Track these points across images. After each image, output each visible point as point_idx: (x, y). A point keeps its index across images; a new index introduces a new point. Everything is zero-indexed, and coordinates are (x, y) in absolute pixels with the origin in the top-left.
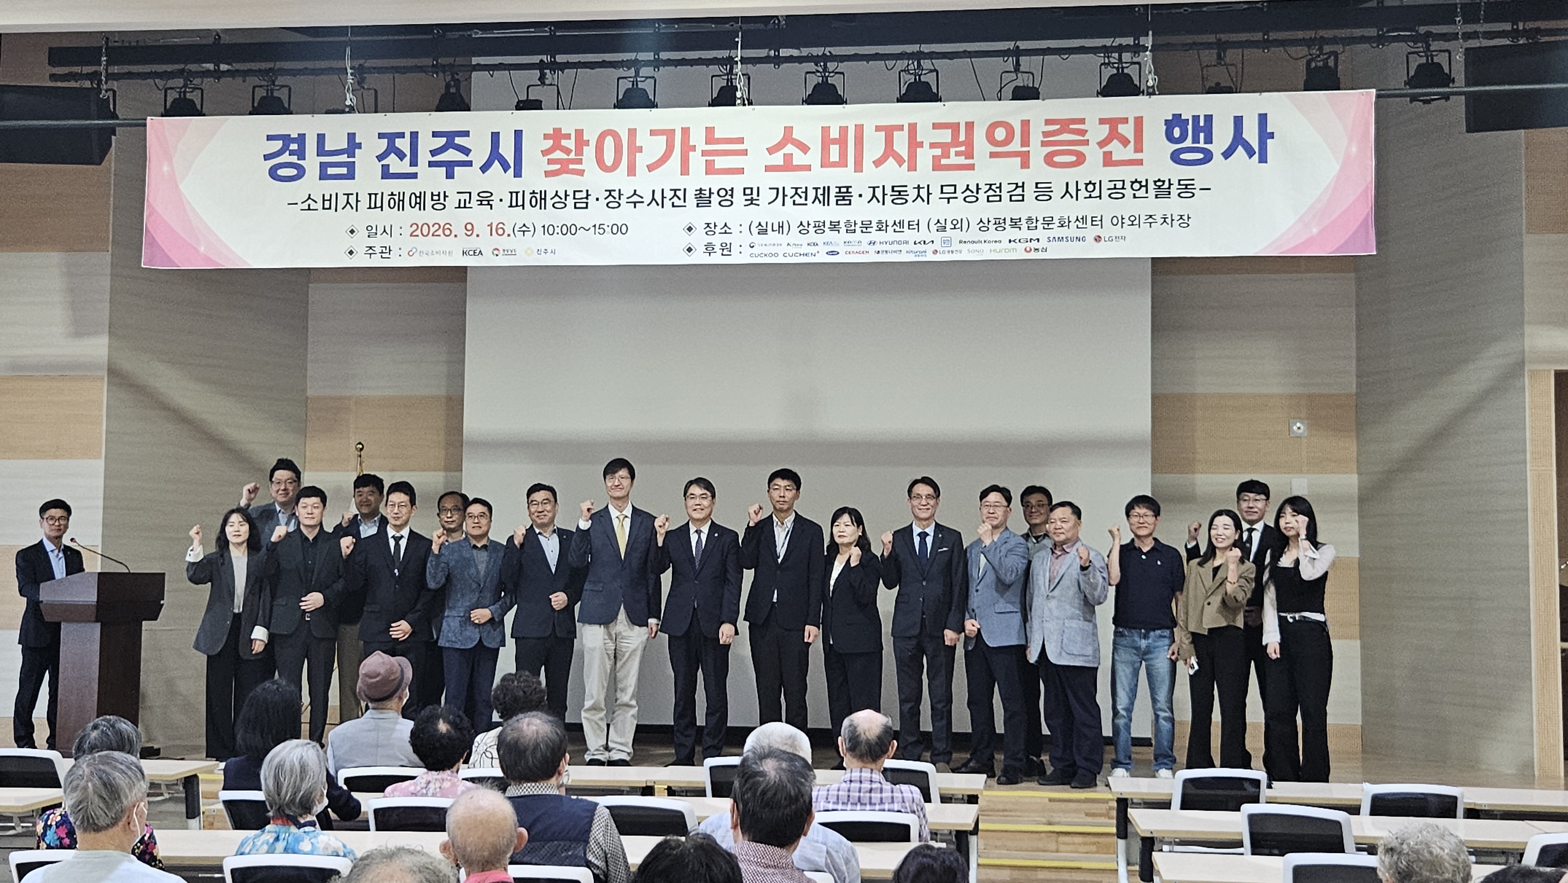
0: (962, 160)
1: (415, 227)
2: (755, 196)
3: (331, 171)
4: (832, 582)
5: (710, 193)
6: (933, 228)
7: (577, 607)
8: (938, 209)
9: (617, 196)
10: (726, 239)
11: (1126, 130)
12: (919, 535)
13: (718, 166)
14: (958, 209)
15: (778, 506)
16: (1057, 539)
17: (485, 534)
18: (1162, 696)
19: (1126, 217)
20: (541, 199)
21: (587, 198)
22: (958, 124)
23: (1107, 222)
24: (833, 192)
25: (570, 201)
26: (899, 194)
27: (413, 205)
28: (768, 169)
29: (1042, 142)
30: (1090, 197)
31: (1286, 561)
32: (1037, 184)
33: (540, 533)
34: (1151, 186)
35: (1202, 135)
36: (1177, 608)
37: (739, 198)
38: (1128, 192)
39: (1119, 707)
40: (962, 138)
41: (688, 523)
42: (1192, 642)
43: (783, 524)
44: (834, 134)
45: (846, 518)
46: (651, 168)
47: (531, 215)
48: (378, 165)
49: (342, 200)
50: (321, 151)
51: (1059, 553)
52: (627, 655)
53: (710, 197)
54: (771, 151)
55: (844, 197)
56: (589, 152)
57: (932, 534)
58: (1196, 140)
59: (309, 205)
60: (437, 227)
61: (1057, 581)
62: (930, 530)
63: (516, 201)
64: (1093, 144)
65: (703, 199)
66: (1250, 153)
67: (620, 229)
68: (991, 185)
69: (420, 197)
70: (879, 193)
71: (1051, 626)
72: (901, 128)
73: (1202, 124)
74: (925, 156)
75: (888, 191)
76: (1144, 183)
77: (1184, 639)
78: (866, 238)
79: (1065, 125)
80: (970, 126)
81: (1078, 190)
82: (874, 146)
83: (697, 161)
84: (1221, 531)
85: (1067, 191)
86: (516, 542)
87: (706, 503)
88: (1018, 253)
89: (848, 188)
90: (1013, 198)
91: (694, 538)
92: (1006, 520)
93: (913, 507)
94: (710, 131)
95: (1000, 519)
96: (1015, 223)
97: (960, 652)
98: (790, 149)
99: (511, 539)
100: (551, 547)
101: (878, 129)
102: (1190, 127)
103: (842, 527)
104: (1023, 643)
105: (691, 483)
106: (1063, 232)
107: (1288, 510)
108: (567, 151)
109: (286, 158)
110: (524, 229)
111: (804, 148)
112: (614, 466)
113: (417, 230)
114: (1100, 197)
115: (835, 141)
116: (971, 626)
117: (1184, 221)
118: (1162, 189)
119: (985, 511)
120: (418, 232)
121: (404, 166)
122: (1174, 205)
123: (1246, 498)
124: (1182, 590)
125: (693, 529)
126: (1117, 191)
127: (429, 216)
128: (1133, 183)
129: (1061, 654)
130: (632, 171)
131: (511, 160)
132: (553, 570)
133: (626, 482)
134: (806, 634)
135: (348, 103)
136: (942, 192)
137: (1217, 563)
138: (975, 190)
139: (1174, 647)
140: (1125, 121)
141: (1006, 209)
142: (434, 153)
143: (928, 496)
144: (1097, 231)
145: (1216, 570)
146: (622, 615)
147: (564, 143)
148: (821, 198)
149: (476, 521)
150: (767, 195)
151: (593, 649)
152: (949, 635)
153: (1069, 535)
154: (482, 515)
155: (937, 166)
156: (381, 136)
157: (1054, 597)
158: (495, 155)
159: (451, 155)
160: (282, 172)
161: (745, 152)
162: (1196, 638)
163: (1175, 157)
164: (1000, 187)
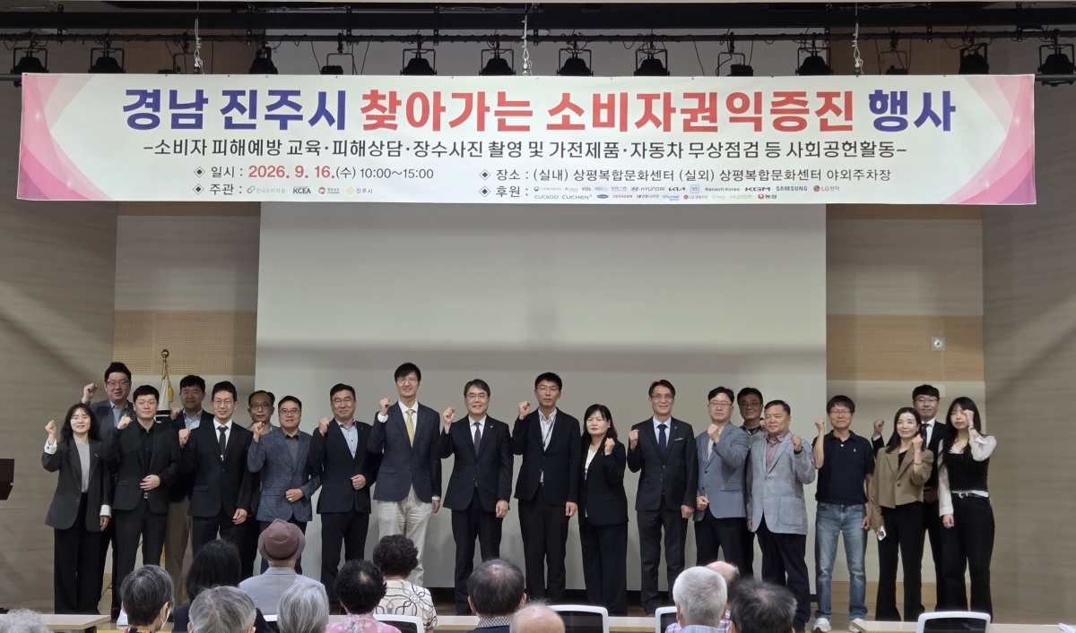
0: (707, 123)
1: (253, 169)
2: (539, 149)
3: (182, 121)
4: (587, 467)
5: (502, 146)
6: (684, 178)
7: (373, 488)
8: (688, 162)
9: (424, 147)
10: (515, 183)
11: (839, 102)
12: (659, 427)
13: (508, 124)
14: (704, 163)
15: (545, 403)
16: (771, 431)
17: (297, 426)
18: (857, 559)
19: (839, 171)
20: (360, 148)
21: (399, 148)
22: (704, 95)
23: (824, 175)
24: (603, 147)
25: (385, 150)
26: (656, 150)
27: (252, 150)
28: (550, 127)
29: (772, 110)
30: (810, 155)
31: (957, 449)
32: (768, 143)
33: (342, 426)
34: (859, 147)
35: (899, 108)
36: (869, 487)
37: (526, 150)
38: (841, 152)
39: (823, 568)
40: (707, 105)
41: (467, 417)
42: (882, 514)
43: (547, 418)
44: (604, 100)
45: (598, 414)
46: (453, 124)
47: (352, 161)
48: (222, 118)
49: (191, 146)
50: (173, 104)
51: (774, 443)
52: (416, 526)
53: (501, 149)
54: (553, 112)
55: (611, 151)
56: (401, 111)
57: (669, 426)
58: (894, 111)
59: (163, 149)
60: (272, 169)
61: (773, 465)
62: (668, 423)
63: (339, 148)
64: (812, 112)
65: (496, 150)
66: (937, 122)
67: (427, 174)
68: (731, 144)
69: (258, 144)
70: (640, 148)
71: (769, 501)
72: (657, 96)
73: (899, 98)
74: (677, 120)
75: (648, 147)
76: (853, 145)
77: (875, 512)
78: (630, 184)
79: (790, 97)
80: (713, 96)
81: (800, 149)
82: (636, 110)
83: (491, 120)
84: (905, 424)
85: (792, 150)
86: (321, 432)
87: (483, 400)
88: (753, 199)
89: (615, 144)
90: (749, 155)
91: (473, 430)
92: (730, 416)
93: (654, 404)
94: (501, 96)
95: (725, 415)
96: (751, 175)
97: (691, 523)
98: (567, 111)
99: (317, 430)
100: (351, 437)
101: (640, 96)
102: (889, 101)
103: (595, 422)
104: (744, 516)
105: (470, 384)
106: (789, 183)
107: (959, 408)
108: (383, 109)
109: (143, 109)
110: (346, 172)
111: (579, 111)
112: (405, 369)
113: (256, 171)
114: (818, 155)
115: (604, 106)
116: (702, 501)
117: (885, 175)
118: (868, 150)
119: (714, 408)
120: (256, 173)
121: (244, 118)
122: (877, 162)
123: (922, 399)
124: (872, 473)
125: (472, 421)
126: (832, 150)
127: (266, 160)
128: (844, 144)
129: (777, 524)
130: (437, 127)
131: (335, 115)
132: (354, 455)
133: (414, 383)
134: (567, 509)
135: (197, 65)
136: (691, 149)
137: (902, 451)
138: (718, 148)
139: (866, 519)
140: (838, 95)
141: (743, 163)
142: (270, 108)
143: (667, 395)
144: (815, 182)
145: (902, 456)
146: (412, 493)
147: (380, 102)
148: (593, 151)
149: (290, 415)
150: (548, 149)
151: (389, 522)
152: (686, 509)
153: (782, 427)
154: (294, 410)
155: (687, 127)
156: (225, 93)
157: (770, 478)
158: (322, 111)
159: (285, 110)
160: (139, 121)
161: (529, 114)
162: (885, 511)
163: (878, 124)
164: (738, 146)
